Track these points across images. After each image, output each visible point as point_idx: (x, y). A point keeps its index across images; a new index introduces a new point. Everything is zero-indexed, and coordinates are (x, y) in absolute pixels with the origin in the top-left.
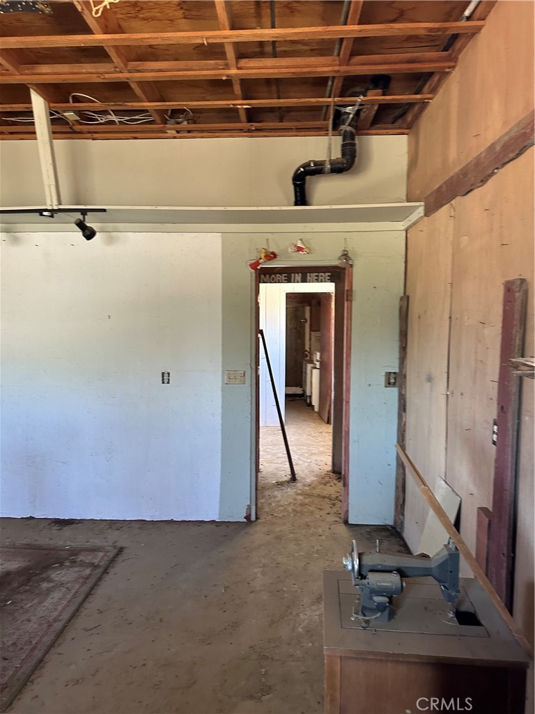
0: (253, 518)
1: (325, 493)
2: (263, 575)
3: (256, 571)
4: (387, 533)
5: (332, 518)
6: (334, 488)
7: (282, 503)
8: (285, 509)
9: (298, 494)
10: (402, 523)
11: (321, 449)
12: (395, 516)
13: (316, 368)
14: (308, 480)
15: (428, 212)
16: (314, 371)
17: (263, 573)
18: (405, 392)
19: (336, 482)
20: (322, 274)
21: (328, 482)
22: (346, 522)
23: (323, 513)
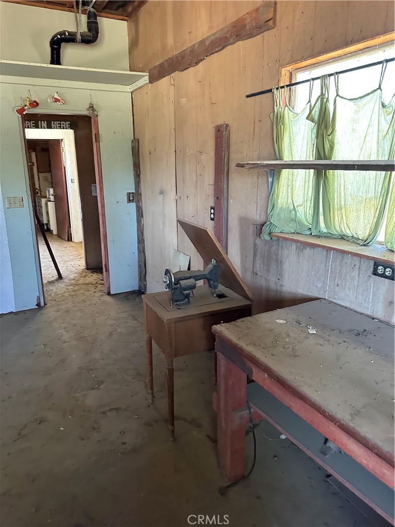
0: (42, 304)
1: (87, 282)
2: (67, 332)
3: (60, 331)
4: (137, 294)
5: (98, 294)
6: (93, 278)
7: (58, 292)
8: (63, 296)
9: (68, 286)
10: (145, 286)
11: (71, 257)
12: (139, 284)
13: (50, 201)
14: (72, 276)
15: (152, 80)
16: (49, 203)
17: (66, 331)
18: (142, 204)
19: (91, 274)
20: (64, 123)
21: (87, 275)
22: (109, 294)
23: (91, 292)
